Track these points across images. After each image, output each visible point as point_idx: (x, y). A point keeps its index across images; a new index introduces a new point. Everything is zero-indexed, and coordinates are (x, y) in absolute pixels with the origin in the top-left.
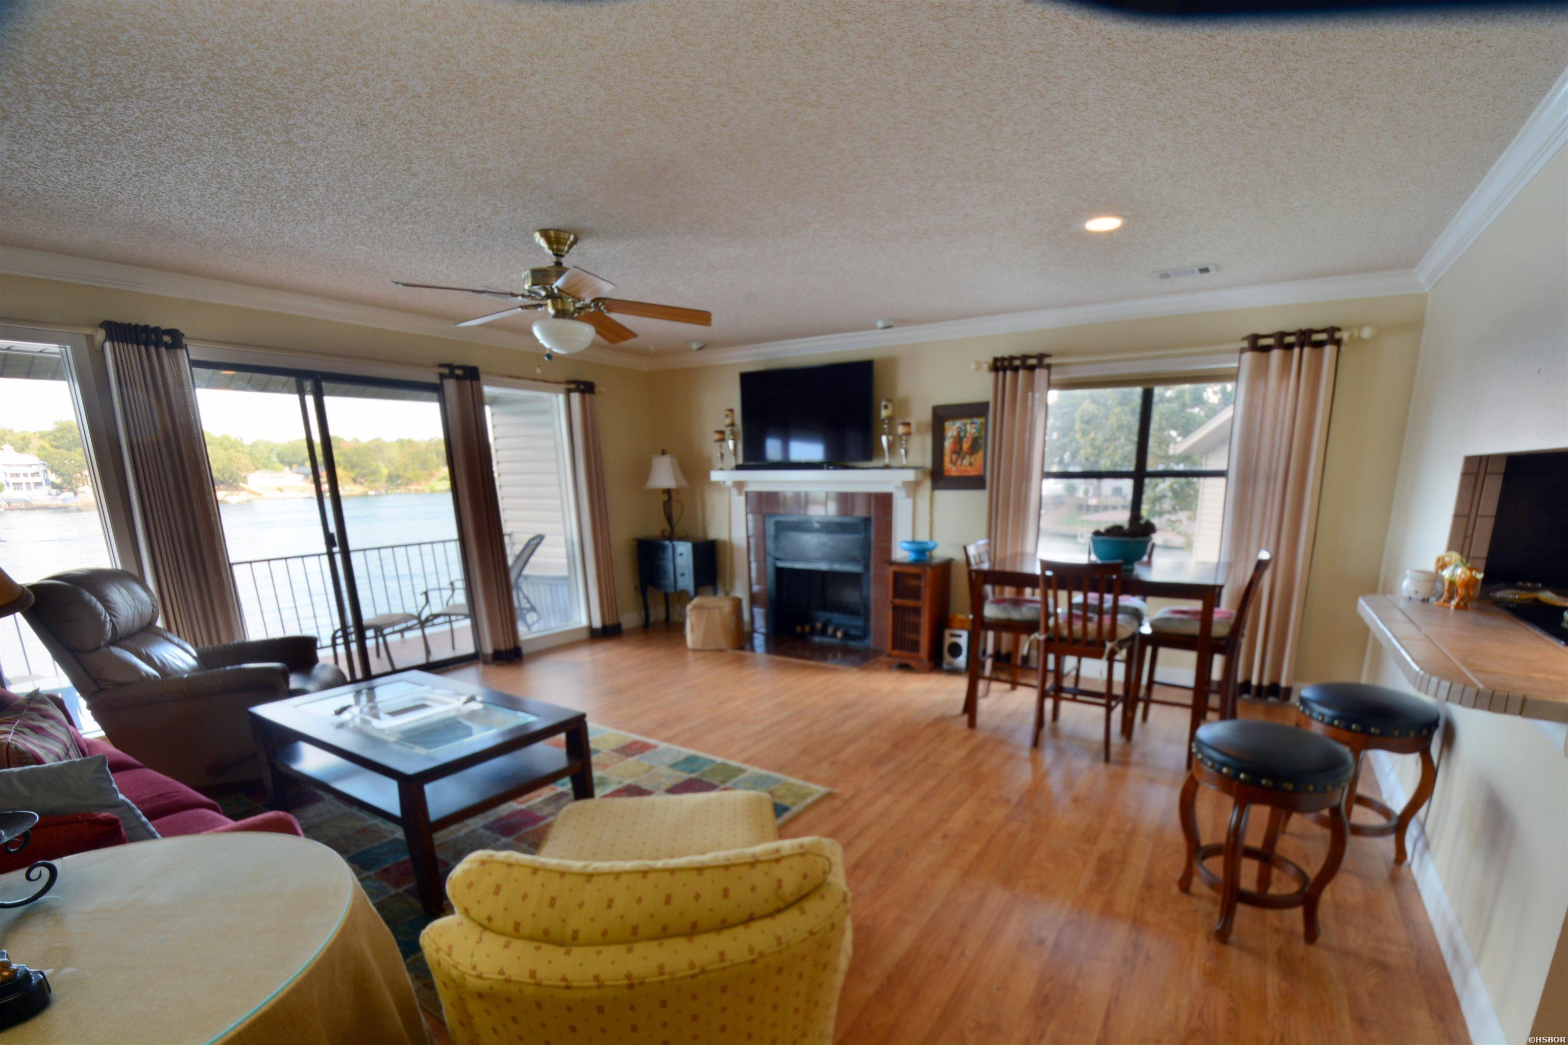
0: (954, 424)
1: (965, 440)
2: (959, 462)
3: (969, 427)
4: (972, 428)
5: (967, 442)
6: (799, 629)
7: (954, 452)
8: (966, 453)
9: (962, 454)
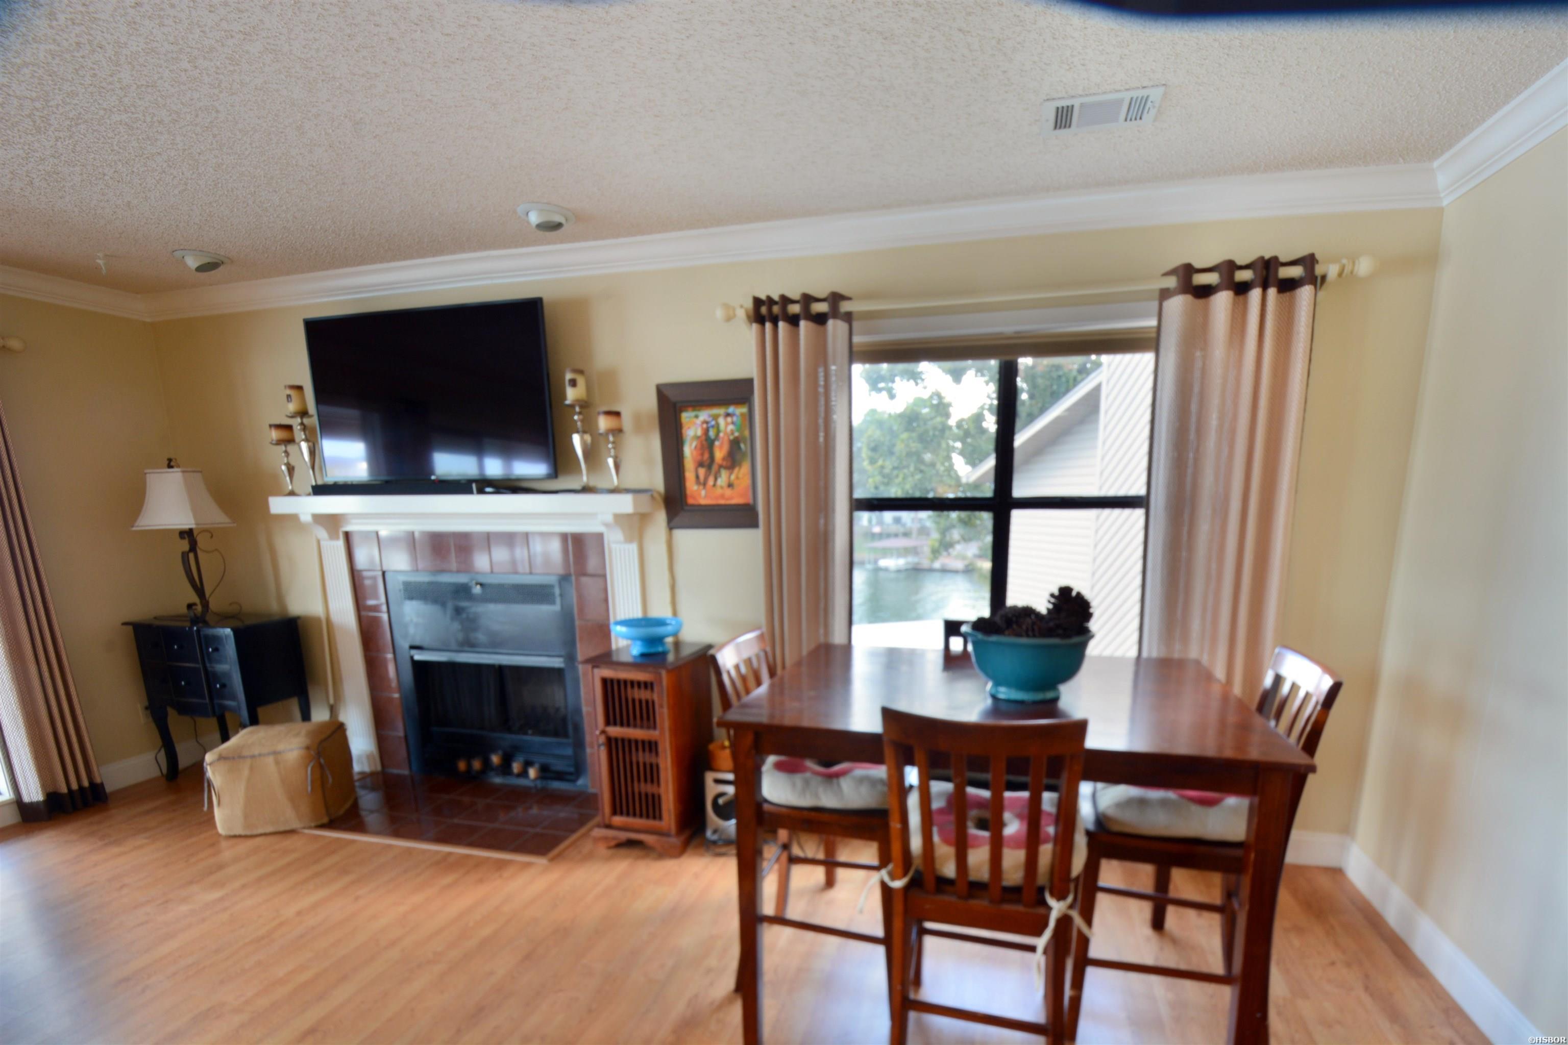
0: (697, 417)
1: (717, 443)
2: (711, 482)
3: (721, 421)
4: (727, 424)
5: (721, 447)
6: (462, 765)
7: (700, 464)
8: (720, 466)
9: (715, 468)
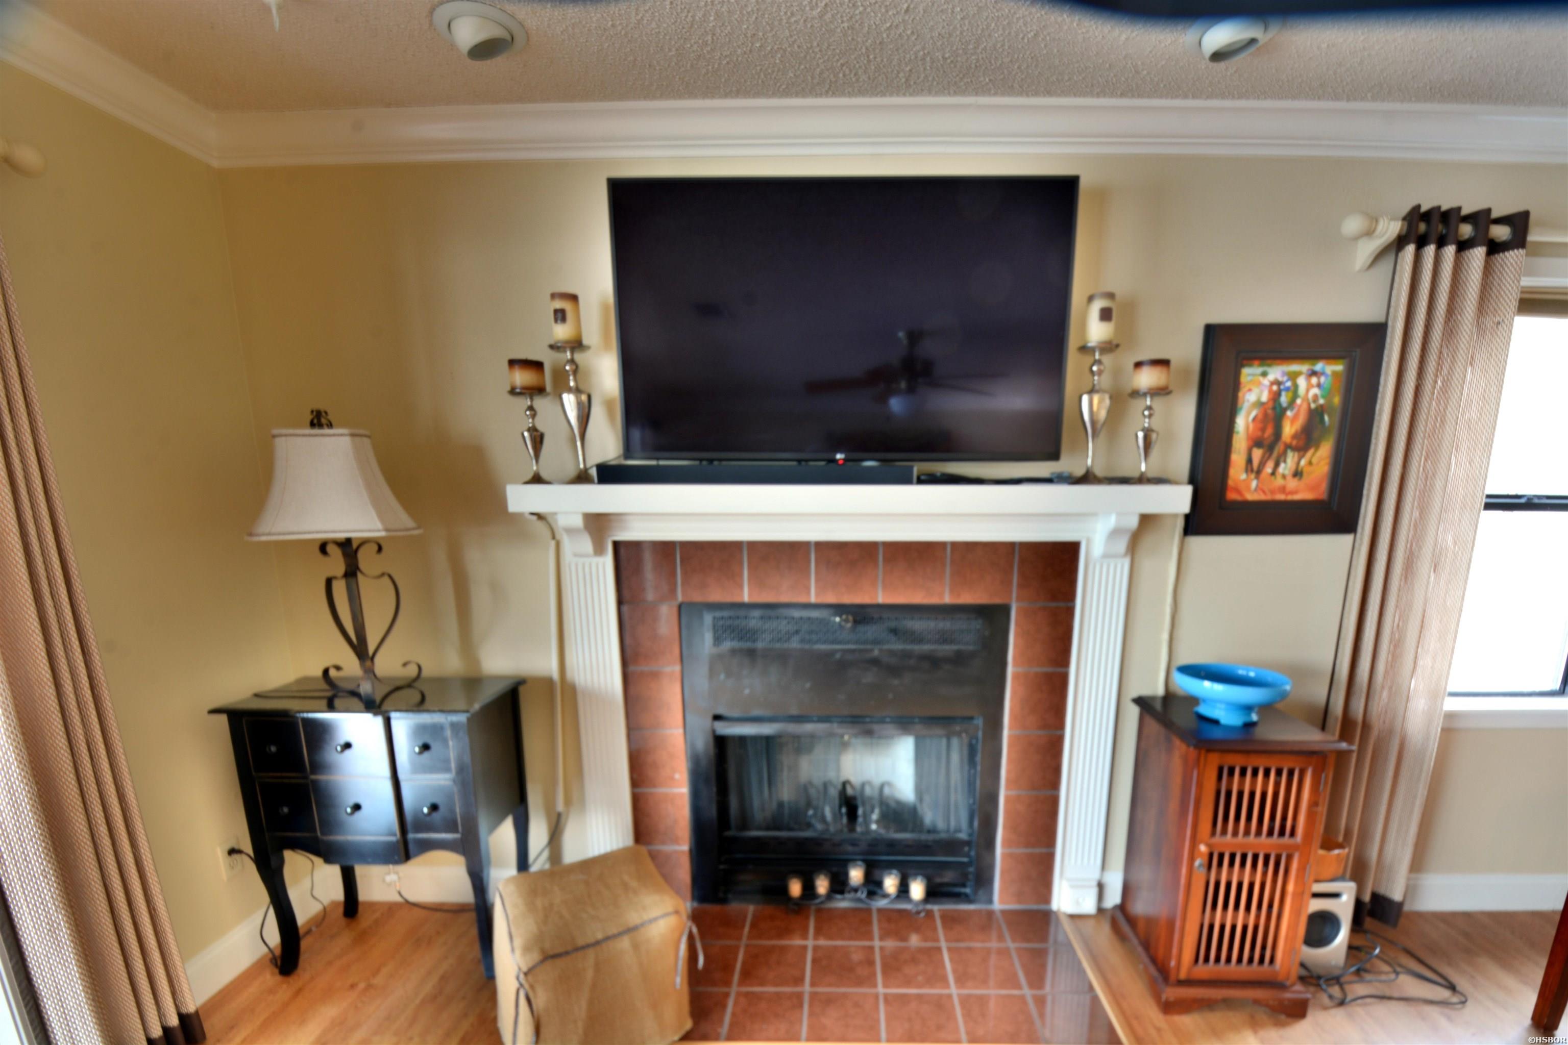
0: (1264, 374)
1: (1289, 413)
2: (1269, 469)
3: (1302, 382)
4: (1310, 386)
5: (1295, 418)
6: (796, 888)
7: (1257, 443)
8: (1288, 447)
9: (1279, 448)
